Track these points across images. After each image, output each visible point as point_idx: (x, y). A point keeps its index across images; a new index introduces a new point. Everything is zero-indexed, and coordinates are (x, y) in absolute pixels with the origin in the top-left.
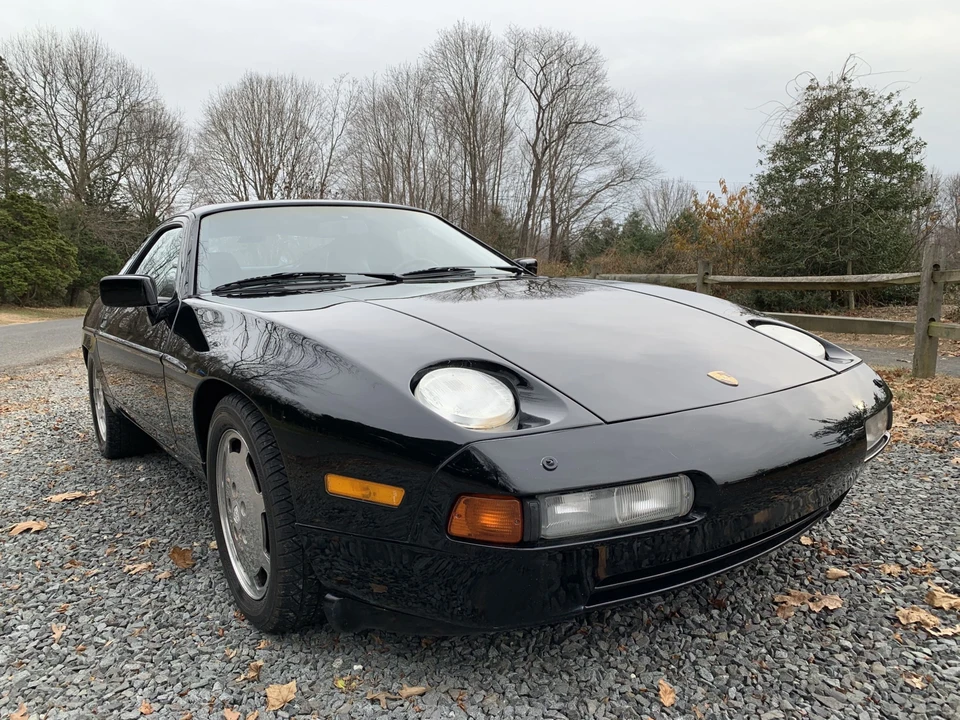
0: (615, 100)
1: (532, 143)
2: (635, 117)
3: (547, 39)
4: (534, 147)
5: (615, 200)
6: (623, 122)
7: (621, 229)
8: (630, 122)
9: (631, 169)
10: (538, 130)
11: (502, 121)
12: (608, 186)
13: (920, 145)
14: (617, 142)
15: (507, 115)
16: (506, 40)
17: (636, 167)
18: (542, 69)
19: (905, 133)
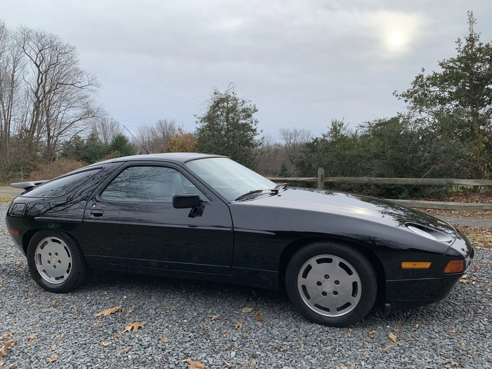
0: (85, 75)
1: (35, 91)
2: (97, 85)
3: (43, 35)
4: (36, 93)
5: (85, 127)
6: (90, 87)
7: (85, 141)
8: (94, 88)
9: (93, 111)
10: (39, 85)
11: (13, 76)
12: (80, 119)
13: (257, 122)
14: (86, 97)
15: (15, 74)
16: (18, 31)
17: (95, 111)
18: (40, 51)
19: (250, 116)
